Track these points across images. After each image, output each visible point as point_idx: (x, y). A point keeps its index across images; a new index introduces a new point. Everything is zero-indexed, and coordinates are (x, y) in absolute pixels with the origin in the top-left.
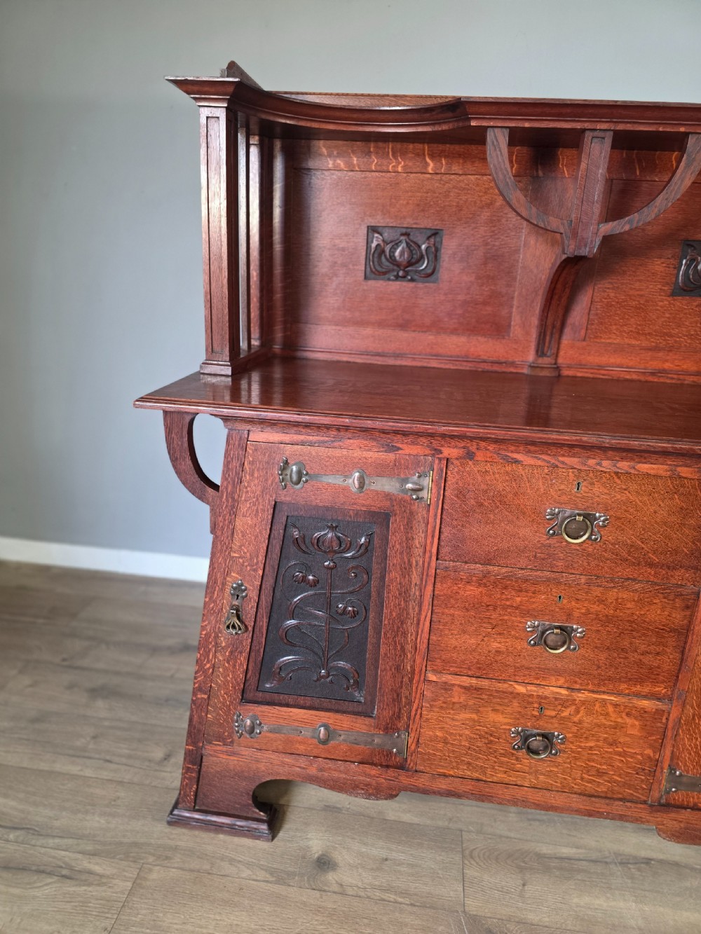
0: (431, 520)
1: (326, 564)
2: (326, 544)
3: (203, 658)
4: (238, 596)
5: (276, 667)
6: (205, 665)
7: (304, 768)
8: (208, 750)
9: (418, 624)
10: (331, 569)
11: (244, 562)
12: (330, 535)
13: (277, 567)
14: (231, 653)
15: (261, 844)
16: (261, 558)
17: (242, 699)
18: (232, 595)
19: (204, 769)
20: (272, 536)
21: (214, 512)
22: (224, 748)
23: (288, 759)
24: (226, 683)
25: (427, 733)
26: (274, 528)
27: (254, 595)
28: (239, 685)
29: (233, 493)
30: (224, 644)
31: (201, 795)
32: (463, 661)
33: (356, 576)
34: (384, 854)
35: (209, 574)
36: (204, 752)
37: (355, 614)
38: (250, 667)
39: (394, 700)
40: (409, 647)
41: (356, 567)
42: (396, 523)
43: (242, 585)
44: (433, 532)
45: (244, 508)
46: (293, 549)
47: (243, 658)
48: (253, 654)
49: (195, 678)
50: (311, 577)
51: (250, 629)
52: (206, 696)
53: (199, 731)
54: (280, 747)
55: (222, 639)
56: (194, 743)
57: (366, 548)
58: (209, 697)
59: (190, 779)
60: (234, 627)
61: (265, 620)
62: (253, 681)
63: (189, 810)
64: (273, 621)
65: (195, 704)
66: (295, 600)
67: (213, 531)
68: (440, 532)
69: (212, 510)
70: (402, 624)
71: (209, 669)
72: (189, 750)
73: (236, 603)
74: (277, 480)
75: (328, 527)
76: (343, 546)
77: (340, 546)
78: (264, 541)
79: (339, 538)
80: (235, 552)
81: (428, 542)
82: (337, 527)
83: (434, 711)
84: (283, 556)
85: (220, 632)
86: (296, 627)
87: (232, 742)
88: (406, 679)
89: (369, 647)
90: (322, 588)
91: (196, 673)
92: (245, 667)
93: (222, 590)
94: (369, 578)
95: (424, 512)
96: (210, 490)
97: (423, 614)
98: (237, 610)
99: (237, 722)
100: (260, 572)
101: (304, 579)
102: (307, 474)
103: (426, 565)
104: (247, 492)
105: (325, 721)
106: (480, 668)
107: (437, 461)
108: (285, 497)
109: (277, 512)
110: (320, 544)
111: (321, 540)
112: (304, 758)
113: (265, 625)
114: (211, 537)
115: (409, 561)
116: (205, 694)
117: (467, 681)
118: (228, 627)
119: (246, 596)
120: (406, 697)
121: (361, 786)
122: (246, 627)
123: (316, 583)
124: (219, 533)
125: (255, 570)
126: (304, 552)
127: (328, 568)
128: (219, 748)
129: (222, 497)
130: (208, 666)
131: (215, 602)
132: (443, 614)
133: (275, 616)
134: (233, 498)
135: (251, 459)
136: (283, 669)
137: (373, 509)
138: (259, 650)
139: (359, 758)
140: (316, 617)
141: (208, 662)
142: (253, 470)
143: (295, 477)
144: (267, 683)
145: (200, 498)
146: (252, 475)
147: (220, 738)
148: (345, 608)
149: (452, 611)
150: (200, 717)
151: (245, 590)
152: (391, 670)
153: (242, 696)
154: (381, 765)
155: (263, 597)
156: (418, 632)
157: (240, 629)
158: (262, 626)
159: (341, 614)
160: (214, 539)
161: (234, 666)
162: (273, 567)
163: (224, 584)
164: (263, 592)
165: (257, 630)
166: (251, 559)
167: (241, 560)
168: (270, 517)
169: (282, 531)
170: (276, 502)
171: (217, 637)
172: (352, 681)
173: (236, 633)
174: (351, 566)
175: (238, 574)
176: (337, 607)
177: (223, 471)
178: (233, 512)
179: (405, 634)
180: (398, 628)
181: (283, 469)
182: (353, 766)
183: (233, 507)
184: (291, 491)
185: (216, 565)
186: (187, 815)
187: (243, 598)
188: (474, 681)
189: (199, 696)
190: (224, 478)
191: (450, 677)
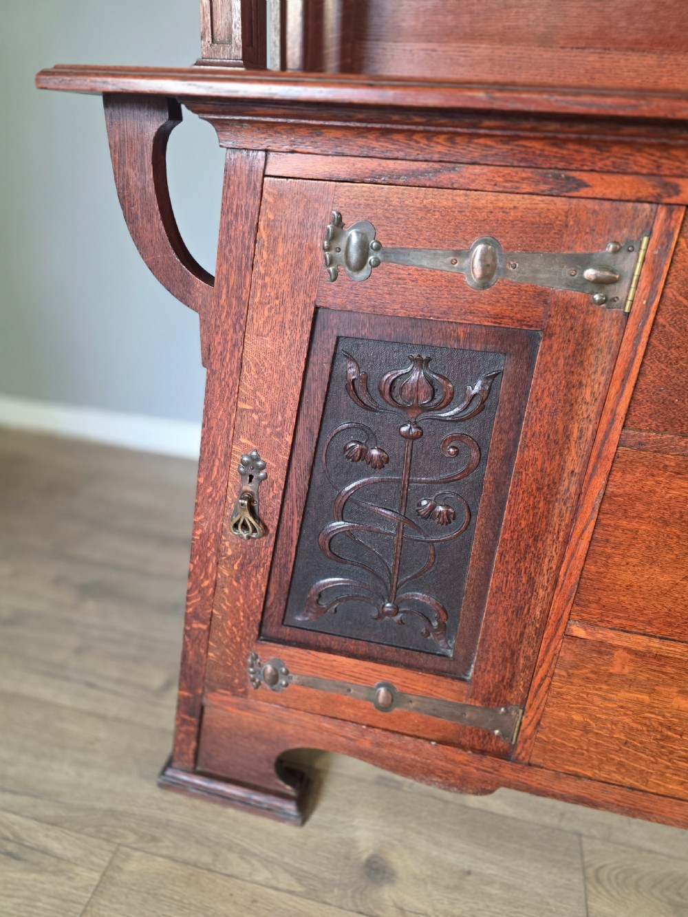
0: (626, 347)
1: (404, 429)
2: (406, 392)
3: (198, 571)
4: (251, 477)
5: (312, 592)
6: (202, 581)
7: (351, 739)
8: (211, 700)
9: (566, 542)
10: (414, 438)
11: (260, 420)
12: (414, 377)
13: (316, 431)
14: (242, 565)
15: (288, 830)
16: (290, 413)
17: (260, 635)
18: (241, 474)
19: (206, 723)
20: (310, 375)
21: (207, 328)
22: (234, 700)
23: (327, 724)
24: (234, 610)
25: (556, 713)
26: (313, 359)
27: (278, 476)
28: (253, 614)
29: (240, 286)
30: (230, 552)
31: (203, 754)
32: (641, 611)
33: (457, 453)
34: (465, 863)
35: (203, 438)
36: (205, 701)
37: (449, 518)
38: (272, 590)
39: (505, 660)
40: (543, 580)
41: (460, 438)
42: (550, 355)
43: (258, 459)
44: (627, 371)
45: (258, 318)
46: (346, 401)
47: (260, 576)
48: (276, 570)
49: (188, 599)
50: (375, 452)
51: (272, 531)
52: (205, 627)
53: (197, 673)
54: (317, 707)
55: (227, 544)
56: (191, 689)
57: (483, 402)
58: (209, 629)
59: (187, 733)
60: (245, 526)
61: (297, 519)
62: (276, 610)
63: (188, 772)
64: (309, 521)
65: (189, 636)
66: (347, 489)
67: (206, 362)
68: (639, 374)
69: (203, 322)
70: (536, 540)
71: (208, 587)
72: (184, 697)
73: (248, 487)
74: (321, 261)
75: (413, 360)
76: (438, 398)
77: (433, 398)
78: (296, 383)
79: (431, 382)
80: (245, 401)
81: (613, 392)
82: (428, 360)
83: (572, 683)
84: (328, 412)
85: (223, 531)
86: (347, 533)
87: (245, 693)
88: (530, 630)
89: (470, 573)
90: (393, 472)
91: (189, 592)
92: (264, 589)
93: (226, 466)
94: (482, 459)
95: (614, 330)
96: (198, 282)
97: (580, 526)
98: (251, 500)
99: (252, 666)
100: (289, 439)
101: (363, 454)
102: (378, 248)
103: (600, 436)
104: (264, 286)
105: (387, 678)
106: (670, 624)
107: (662, 213)
108: (333, 297)
109: (318, 328)
110: (396, 392)
111: (397, 385)
112: (352, 726)
113: (296, 526)
114: (203, 373)
115: (566, 428)
116: (204, 623)
117: (641, 643)
118: (236, 526)
119: (266, 477)
120: (527, 658)
121: (438, 772)
122: (265, 528)
123: (383, 463)
124: (216, 366)
125: (280, 435)
126: (366, 407)
127: (406, 436)
128: (226, 698)
129: (219, 297)
130: (206, 583)
131: (214, 485)
132: (616, 527)
133: (312, 512)
134: (239, 299)
135: (271, 216)
136: (323, 595)
137: (507, 324)
138: (285, 565)
139: (438, 735)
140: (382, 520)
141: (206, 577)
142: (275, 239)
143: (354, 256)
144: (298, 614)
145: (182, 299)
146: (272, 251)
147: (228, 686)
148: (433, 507)
149: (634, 525)
150: (197, 654)
151: (263, 467)
152: (505, 613)
153: (260, 631)
154: (473, 749)
155: (292, 481)
156: (563, 556)
157: (255, 530)
158: (291, 528)
159: (425, 518)
160: (208, 376)
161: (247, 586)
162: (310, 430)
163: (228, 456)
164: (293, 472)
165: (282, 533)
166: (273, 414)
167: (255, 417)
168: (306, 337)
169: (327, 367)
170: (317, 308)
171: (218, 540)
172: (435, 624)
173: (249, 537)
174: (448, 435)
175: (250, 439)
176: (419, 505)
177: (221, 242)
178: (241, 323)
179: (538, 558)
180: (528, 546)
181: (334, 237)
182: (427, 745)
183: (239, 315)
184: (347, 285)
185: (213, 423)
186: (185, 777)
187: (260, 480)
188: (655, 644)
189: (195, 626)
190: (222, 256)
191: (612, 634)
